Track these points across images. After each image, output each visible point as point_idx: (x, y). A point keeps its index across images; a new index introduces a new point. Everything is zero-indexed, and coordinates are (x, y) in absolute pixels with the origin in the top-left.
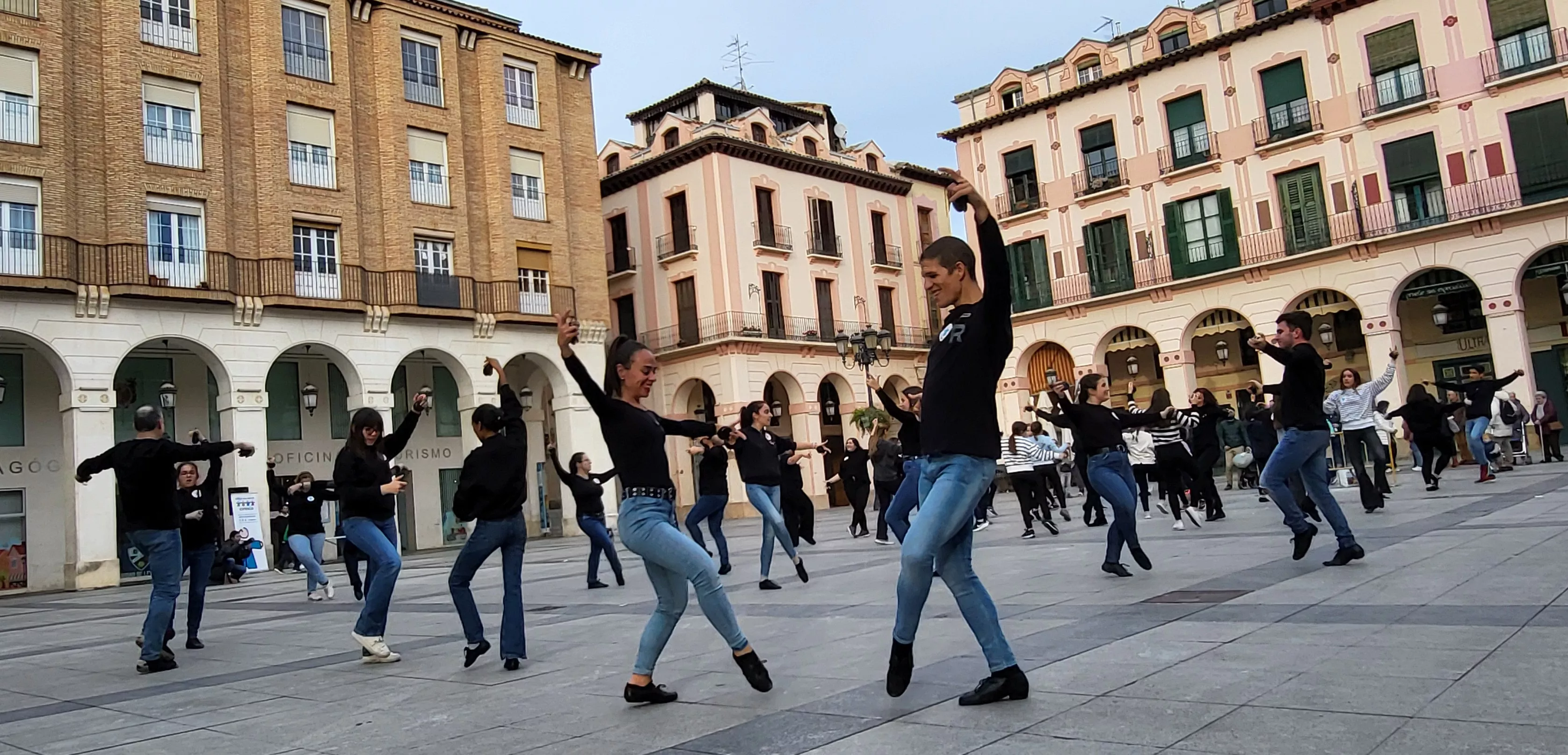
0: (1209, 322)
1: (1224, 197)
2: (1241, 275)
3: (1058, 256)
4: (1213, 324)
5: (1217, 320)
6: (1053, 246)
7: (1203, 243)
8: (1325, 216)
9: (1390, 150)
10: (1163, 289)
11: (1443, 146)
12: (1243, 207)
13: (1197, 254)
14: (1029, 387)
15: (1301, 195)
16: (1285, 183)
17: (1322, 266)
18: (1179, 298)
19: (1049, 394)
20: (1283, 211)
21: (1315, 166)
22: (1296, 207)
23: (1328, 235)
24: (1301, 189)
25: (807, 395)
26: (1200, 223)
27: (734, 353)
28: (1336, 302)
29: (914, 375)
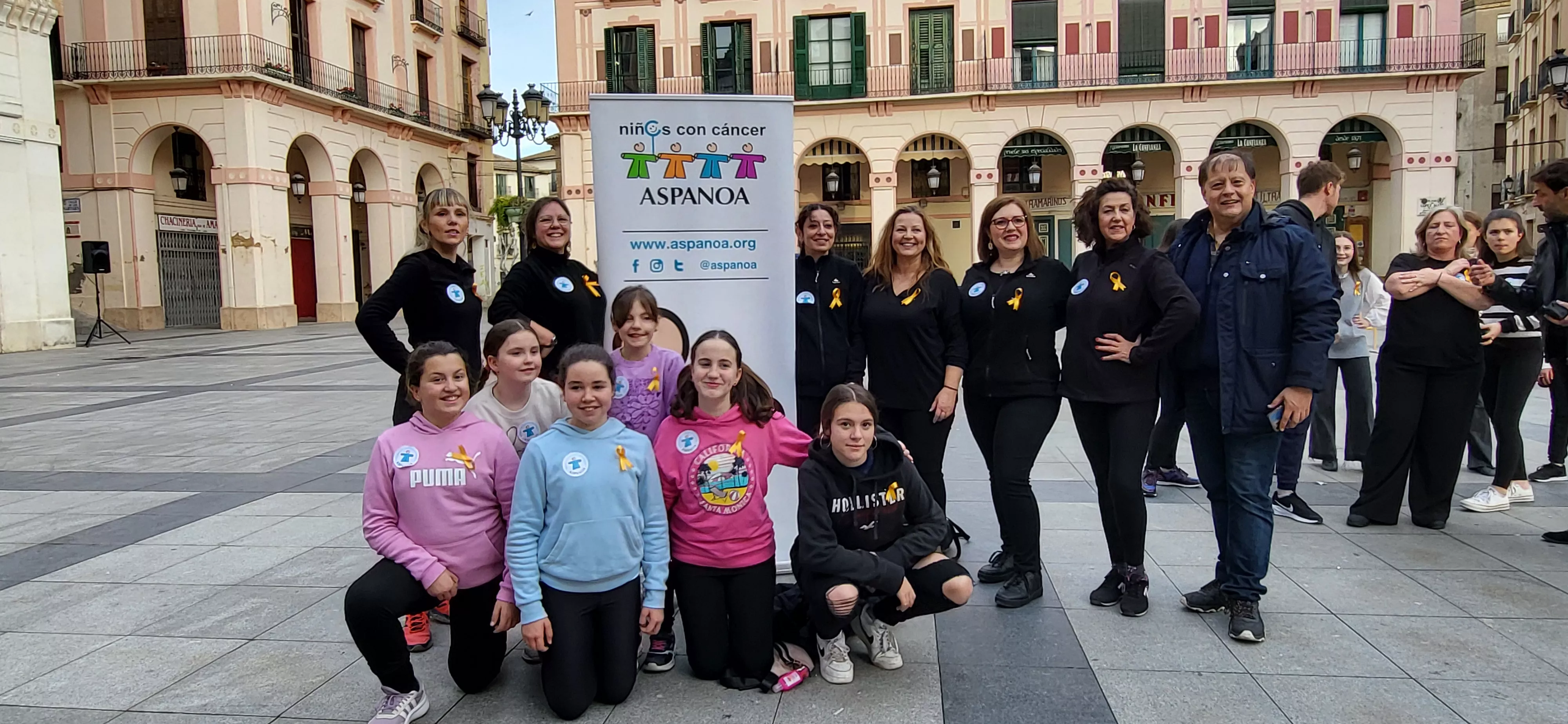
0: (821, 151)
1: (858, 21)
2: (867, 105)
3: (668, 51)
4: (823, 153)
5: (827, 150)
6: (664, 38)
7: (827, 67)
8: (952, 62)
9: (1021, 7)
11: (1065, 14)
12: (876, 35)
13: (818, 77)
15: (931, 36)
16: (917, 19)
17: (944, 111)
20: (912, 48)
21: (950, 9)
22: (924, 47)
23: (952, 80)
24: (932, 28)
25: (336, 172)
26: (826, 45)
27: (251, 97)
28: (942, 148)
29: (447, 166)
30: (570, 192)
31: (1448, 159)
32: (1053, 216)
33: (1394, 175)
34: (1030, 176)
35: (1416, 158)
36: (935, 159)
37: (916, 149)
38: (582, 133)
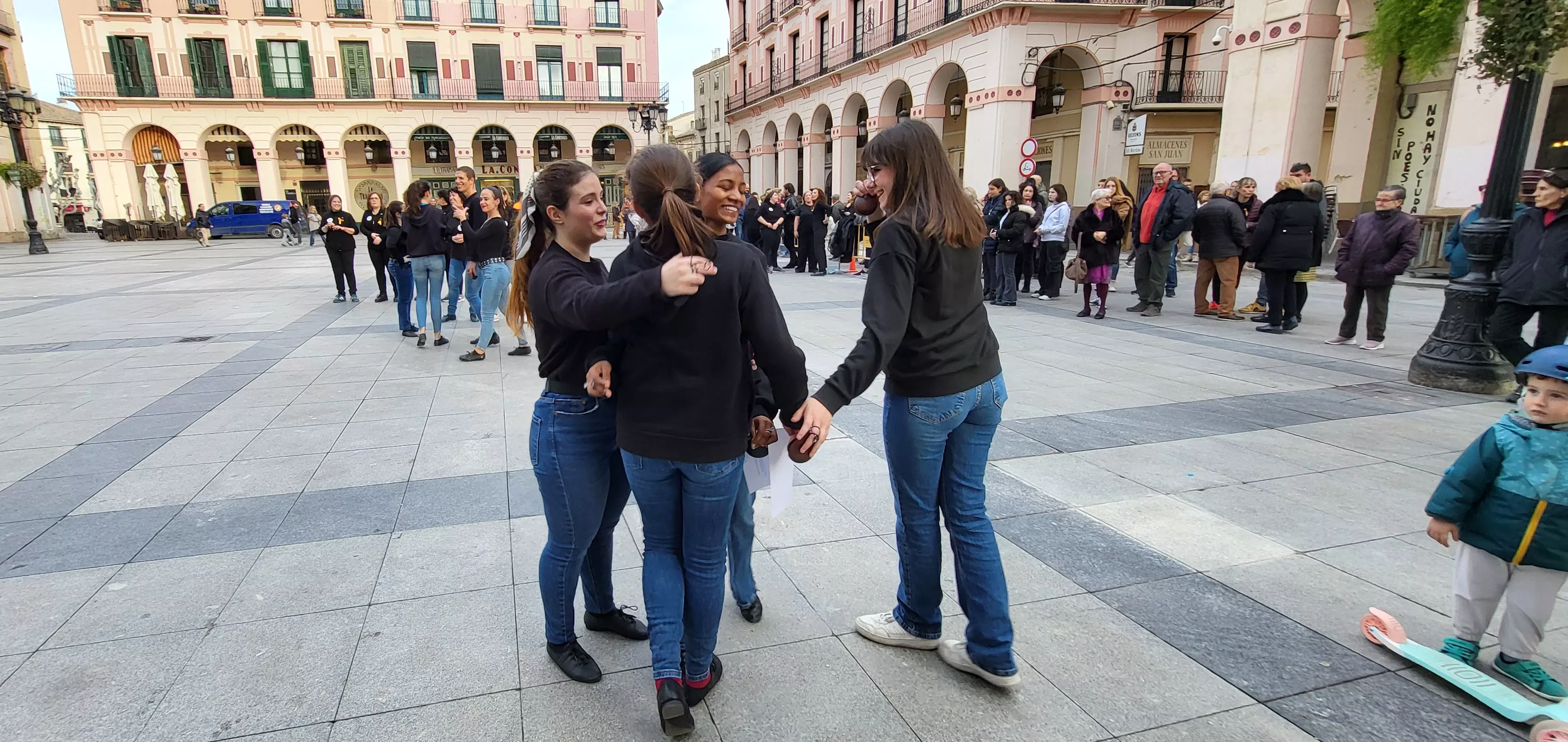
0: (289, 132)
1: (303, 47)
2: (316, 104)
3: (162, 57)
5: (295, 132)
6: (157, 46)
7: (286, 76)
8: (371, 78)
9: (412, 46)
10: (257, 102)
11: (440, 53)
12: (317, 57)
13: (281, 82)
14: (134, 159)
15: (356, 59)
16: (346, 47)
17: (370, 110)
18: (269, 111)
19: (154, 166)
20: (344, 67)
21: (366, 43)
22: (352, 67)
23: (373, 90)
24: (356, 55)
26: (284, 61)
28: (373, 134)
30: (95, 155)
34: (430, 153)
36: (370, 141)
37: (355, 134)
38: (99, 112)
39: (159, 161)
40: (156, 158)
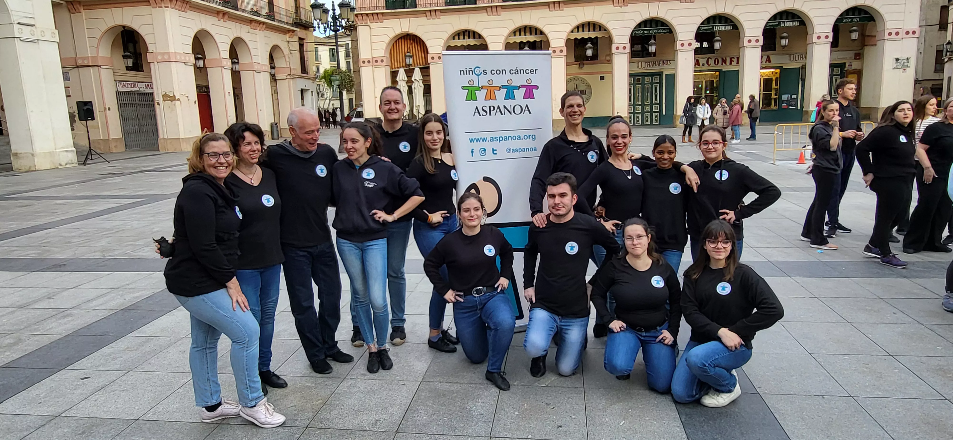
0: (517, 34)
4: (520, 35)
5: (525, 33)
10: (496, 6)
14: (390, 64)
18: (505, 15)
19: (405, 70)
25: (221, 52)
27: (168, 7)
28: (594, 31)
29: (287, 46)
30: (364, 62)
31: (914, 33)
32: (663, 72)
33: (879, 43)
34: (650, 47)
35: (894, 32)
36: (590, 38)
37: (578, 32)
38: (371, 24)
39: (409, 65)
40: (408, 63)
